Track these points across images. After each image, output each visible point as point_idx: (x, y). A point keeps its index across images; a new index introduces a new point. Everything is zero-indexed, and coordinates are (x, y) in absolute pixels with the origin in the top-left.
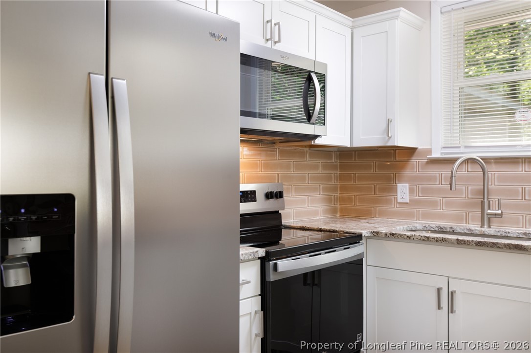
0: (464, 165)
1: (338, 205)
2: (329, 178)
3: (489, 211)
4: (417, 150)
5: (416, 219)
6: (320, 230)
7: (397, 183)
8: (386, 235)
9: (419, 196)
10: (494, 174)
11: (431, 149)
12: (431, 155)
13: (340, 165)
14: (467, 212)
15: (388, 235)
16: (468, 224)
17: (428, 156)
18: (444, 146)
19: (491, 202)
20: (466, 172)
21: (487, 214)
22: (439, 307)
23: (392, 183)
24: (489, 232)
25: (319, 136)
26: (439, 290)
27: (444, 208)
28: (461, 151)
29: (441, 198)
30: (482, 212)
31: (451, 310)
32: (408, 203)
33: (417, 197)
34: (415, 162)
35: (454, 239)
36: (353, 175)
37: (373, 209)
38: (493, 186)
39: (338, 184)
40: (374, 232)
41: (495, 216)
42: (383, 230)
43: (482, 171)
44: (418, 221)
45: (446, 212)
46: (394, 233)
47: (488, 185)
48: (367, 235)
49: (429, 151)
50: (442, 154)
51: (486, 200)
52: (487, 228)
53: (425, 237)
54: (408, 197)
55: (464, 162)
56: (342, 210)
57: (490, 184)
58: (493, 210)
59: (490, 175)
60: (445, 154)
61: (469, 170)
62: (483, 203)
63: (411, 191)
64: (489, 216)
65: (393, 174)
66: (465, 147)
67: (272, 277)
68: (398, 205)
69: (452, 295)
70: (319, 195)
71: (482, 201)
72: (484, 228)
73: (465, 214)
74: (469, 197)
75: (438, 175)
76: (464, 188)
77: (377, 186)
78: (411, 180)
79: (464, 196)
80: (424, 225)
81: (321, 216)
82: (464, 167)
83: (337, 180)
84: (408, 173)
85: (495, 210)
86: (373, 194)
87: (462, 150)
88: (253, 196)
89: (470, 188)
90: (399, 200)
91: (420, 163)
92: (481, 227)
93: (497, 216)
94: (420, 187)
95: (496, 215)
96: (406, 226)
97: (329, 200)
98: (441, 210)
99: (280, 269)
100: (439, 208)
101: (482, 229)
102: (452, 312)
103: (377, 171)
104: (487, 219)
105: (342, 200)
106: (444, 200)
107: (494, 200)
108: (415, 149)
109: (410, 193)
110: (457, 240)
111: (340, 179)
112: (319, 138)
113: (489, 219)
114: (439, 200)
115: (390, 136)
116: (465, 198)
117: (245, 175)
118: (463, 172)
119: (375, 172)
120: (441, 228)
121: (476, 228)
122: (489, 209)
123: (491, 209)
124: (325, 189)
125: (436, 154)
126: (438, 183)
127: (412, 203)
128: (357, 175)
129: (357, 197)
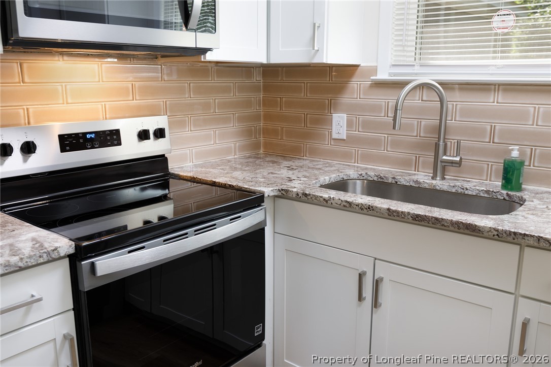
0: (418, 90)
1: (262, 138)
2: (248, 104)
3: (444, 157)
4: (359, 68)
5: (353, 162)
6: (214, 184)
7: (332, 112)
8: (298, 195)
9: (359, 131)
10: (456, 104)
11: (377, 66)
12: (376, 76)
13: (264, 86)
14: (418, 156)
15: (300, 195)
16: (418, 171)
17: (372, 78)
18: (394, 64)
19: (449, 144)
20: (420, 101)
21: (441, 162)
22: (360, 298)
23: (327, 112)
24: (441, 186)
25: (210, 50)
26: (361, 276)
27: (389, 149)
28: (415, 72)
29: (386, 136)
30: (435, 156)
31: (376, 304)
32: (344, 140)
33: (357, 133)
34: (356, 85)
35: (384, 209)
36: (279, 99)
37: (303, 145)
38: (453, 121)
39: (262, 111)
40: (282, 190)
41: (451, 165)
42: (296, 187)
43: (439, 100)
44: (356, 164)
45: (391, 154)
46: (307, 193)
47: (446, 120)
48: (272, 194)
49: (374, 70)
50: (390, 74)
51: (441, 143)
52: (440, 180)
53: (346, 202)
54: (345, 132)
55: (418, 88)
56: (266, 145)
57: (449, 118)
58: (450, 156)
59: (450, 106)
60: (395, 75)
61: (424, 99)
62: (437, 146)
63: (350, 124)
64: (443, 164)
65: (328, 99)
66: (421, 66)
67: (87, 284)
68: (332, 141)
69: (377, 283)
70: (233, 127)
71: (436, 143)
72: (436, 180)
73: (414, 158)
74: (422, 135)
75: (384, 103)
76: (416, 123)
77: (308, 115)
78: (351, 109)
79: (415, 134)
80: (360, 173)
81: (235, 154)
82: (418, 93)
83: (260, 106)
84: (346, 99)
85: (453, 156)
86: (303, 125)
87: (417, 69)
88: (115, 137)
89: (423, 123)
90: (335, 136)
91: (362, 85)
92: (433, 178)
93: (453, 165)
94: (360, 119)
95: (452, 163)
96: (335, 175)
97: (248, 133)
98: (386, 151)
99: (100, 272)
100: (383, 149)
101: (434, 182)
102: (376, 307)
103: (308, 95)
104: (440, 168)
105: (266, 132)
106: (389, 138)
107: (453, 141)
108: (357, 66)
109: (347, 126)
110: (389, 209)
111: (264, 105)
112: (209, 52)
113: (444, 168)
114: (383, 138)
115: (316, 48)
116: (417, 136)
117: (107, 106)
118: (416, 101)
119: (305, 97)
120: (381, 178)
121: (425, 181)
122: (445, 154)
123: (448, 154)
124: (241, 119)
125: (382, 75)
126: (383, 115)
127: (350, 140)
128: (284, 99)
129: (284, 129)
